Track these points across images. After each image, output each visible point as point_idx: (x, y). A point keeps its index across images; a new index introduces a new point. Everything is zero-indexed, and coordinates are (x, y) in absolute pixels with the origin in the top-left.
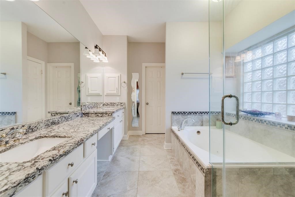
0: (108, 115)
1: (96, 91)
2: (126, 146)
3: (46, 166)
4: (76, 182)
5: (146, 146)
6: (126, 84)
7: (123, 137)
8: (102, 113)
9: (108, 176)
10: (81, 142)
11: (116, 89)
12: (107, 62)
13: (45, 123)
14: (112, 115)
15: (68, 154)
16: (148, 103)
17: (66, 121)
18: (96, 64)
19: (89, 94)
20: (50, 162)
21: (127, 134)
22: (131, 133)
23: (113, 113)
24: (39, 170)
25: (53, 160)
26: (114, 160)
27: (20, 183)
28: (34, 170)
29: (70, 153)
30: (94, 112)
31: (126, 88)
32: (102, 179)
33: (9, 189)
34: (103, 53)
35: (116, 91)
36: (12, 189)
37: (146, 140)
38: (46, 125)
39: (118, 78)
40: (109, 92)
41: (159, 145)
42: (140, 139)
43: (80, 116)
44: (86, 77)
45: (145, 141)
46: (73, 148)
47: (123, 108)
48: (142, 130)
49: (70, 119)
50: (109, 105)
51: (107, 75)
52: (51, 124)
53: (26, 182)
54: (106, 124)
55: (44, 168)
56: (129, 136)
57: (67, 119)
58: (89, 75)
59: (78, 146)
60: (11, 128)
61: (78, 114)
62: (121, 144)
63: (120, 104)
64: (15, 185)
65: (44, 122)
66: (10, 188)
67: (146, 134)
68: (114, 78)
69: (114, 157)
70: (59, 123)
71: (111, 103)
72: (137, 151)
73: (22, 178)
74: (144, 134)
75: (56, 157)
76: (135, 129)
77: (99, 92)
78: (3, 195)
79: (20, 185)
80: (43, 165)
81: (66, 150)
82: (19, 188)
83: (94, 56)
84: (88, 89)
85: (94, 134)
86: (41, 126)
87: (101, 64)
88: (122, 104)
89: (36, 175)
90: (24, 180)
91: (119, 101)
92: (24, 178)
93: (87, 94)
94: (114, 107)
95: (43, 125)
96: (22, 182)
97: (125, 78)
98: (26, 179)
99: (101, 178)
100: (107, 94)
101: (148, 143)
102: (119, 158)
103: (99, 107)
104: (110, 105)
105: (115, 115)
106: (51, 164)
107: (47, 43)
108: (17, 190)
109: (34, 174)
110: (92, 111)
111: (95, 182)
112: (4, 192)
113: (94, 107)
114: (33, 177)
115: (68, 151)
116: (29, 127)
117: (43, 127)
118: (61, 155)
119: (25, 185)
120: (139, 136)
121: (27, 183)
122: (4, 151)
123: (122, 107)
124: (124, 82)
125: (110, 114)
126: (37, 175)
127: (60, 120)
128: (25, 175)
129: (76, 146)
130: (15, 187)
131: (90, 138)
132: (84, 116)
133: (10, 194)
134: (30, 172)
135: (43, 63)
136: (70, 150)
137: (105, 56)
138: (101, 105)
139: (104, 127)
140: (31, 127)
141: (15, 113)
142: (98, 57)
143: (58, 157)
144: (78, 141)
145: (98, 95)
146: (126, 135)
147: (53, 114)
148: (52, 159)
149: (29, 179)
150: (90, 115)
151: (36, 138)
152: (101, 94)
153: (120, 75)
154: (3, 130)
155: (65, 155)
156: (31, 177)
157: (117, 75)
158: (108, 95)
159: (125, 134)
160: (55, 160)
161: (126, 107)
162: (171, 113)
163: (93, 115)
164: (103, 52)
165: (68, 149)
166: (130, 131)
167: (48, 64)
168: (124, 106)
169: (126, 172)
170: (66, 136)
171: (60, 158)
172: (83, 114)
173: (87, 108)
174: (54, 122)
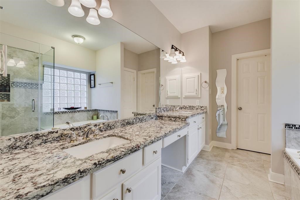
0: (182, 120)
1: (174, 93)
2: (206, 159)
3: (89, 169)
4: (129, 191)
5: (235, 167)
6: (207, 84)
7: (204, 147)
8: (175, 117)
9: (178, 190)
10: (136, 148)
11: (195, 91)
12: (185, 61)
13: (121, 123)
14: (185, 120)
15: (118, 160)
16: (241, 108)
17: (140, 123)
18: (174, 66)
19: (168, 96)
20: (94, 166)
21: (210, 145)
22: (214, 143)
23: (187, 118)
24: (81, 172)
25: (99, 165)
26: (189, 173)
27: (58, 182)
28: (76, 171)
29: (121, 160)
30: (167, 115)
31: (208, 89)
32: (171, 192)
33: (46, 186)
34: (180, 53)
35: (195, 93)
36: (49, 187)
37: (237, 158)
38: (122, 125)
39: (197, 77)
40: (187, 94)
41: (259, 171)
42: (227, 155)
43: (154, 118)
44: (165, 80)
45: (235, 159)
46: (125, 155)
47: (203, 113)
48: (231, 143)
49: (144, 121)
50: (187, 108)
51: (185, 76)
52: (126, 124)
53: (65, 182)
54: (175, 131)
55: (86, 171)
56: (212, 146)
57: (141, 120)
58: (168, 78)
59: (132, 153)
60: (95, 124)
61: (152, 116)
62: (201, 155)
63: (200, 107)
64: (53, 183)
65: (120, 121)
66: (48, 185)
67: (237, 149)
68: (194, 79)
69: (189, 168)
70: (133, 124)
71: (190, 107)
72: (220, 169)
73: (61, 178)
74: (235, 149)
75: (102, 161)
76: (221, 139)
77: (177, 94)
78: (40, 191)
79: (57, 184)
80: (86, 168)
81: (116, 156)
82: (57, 187)
83: (171, 58)
84: (167, 92)
85: (156, 141)
86: (118, 125)
87: (179, 64)
88: (203, 108)
89: (76, 177)
90: (63, 180)
91: (198, 105)
92: (63, 178)
93: (166, 97)
94: (191, 111)
95: (120, 125)
96: (60, 182)
97: (206, 77)
98: (65, 179)
99: (170, 189)
100: (185, 96)
101: (239, 163)
102: (195, 172)
103: (175, 110)
104: (189, 108)
105: (189, 120)
106: (95, 168)
107: (138, 55)
108: (55, 188)
109: (74, 176)
110: (165, 114)
111: (158, 194)
112: (41, 188)
113: (170, 110)
114: (73, 179)
115: (118, 157)
116: (108, 125)
117: (119, 126)
118: (108, 160)
119: (64, 185)
120: (226, 150)
121: (66, 184)
122: (83, 143)
123: (202, 111)
124: (206, 82)
125: (184, 119)
126: (78, 177)
127: (134, 121)
128: (65, 175)
129: (130, 152)
130: (52, 185)
131: (149, 145)
132: (158, 118)
133: (46, 191)
134: (71, 173)
135: (135, 71)
136: (121, 156)
137: (183, 55)
138: (178, 108)
139: (171, 134)
140: (110, 125)
141: (117, 111)
142: (175, 57)
143: (104, 161)
144: (132, 147)
145: (177, 98)
146: (207, 146)
147: (135, 115)
148: (97, 163)
149: (68, 179)
150: (164, 118)
151: (109, 136)
152: (179, 97)
153: (201, 73)
154: (89, 125)
155: (113, 160)
156: (70, 178)
157: (197, 74)
158: (187, 98)
159: (207, 143)
160: (100, 164)
161: (208, 112)
162: (284, 126)
163: (166, 118)
164: (180, 51)
165: (118, 155)
166: (213, 142)
167: (139, 72)
168: (205, 111)
169: (200, 194)
170: (129, 138)
171: (107, 163)
172: (158, 116)
173: (162, 111)
174: (129, 122)
